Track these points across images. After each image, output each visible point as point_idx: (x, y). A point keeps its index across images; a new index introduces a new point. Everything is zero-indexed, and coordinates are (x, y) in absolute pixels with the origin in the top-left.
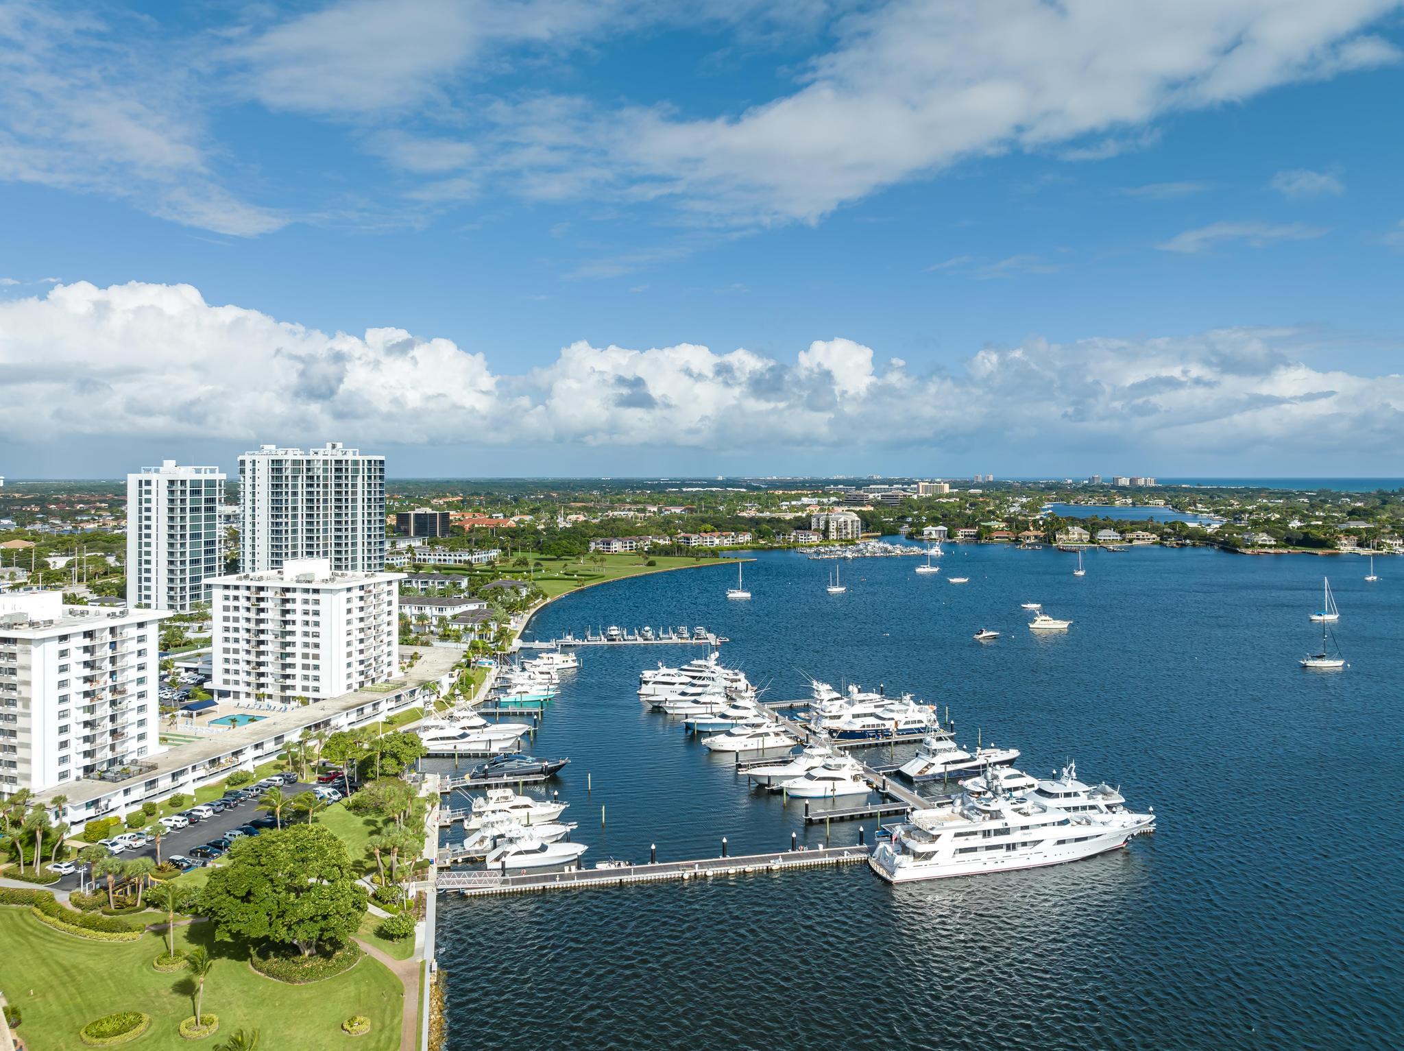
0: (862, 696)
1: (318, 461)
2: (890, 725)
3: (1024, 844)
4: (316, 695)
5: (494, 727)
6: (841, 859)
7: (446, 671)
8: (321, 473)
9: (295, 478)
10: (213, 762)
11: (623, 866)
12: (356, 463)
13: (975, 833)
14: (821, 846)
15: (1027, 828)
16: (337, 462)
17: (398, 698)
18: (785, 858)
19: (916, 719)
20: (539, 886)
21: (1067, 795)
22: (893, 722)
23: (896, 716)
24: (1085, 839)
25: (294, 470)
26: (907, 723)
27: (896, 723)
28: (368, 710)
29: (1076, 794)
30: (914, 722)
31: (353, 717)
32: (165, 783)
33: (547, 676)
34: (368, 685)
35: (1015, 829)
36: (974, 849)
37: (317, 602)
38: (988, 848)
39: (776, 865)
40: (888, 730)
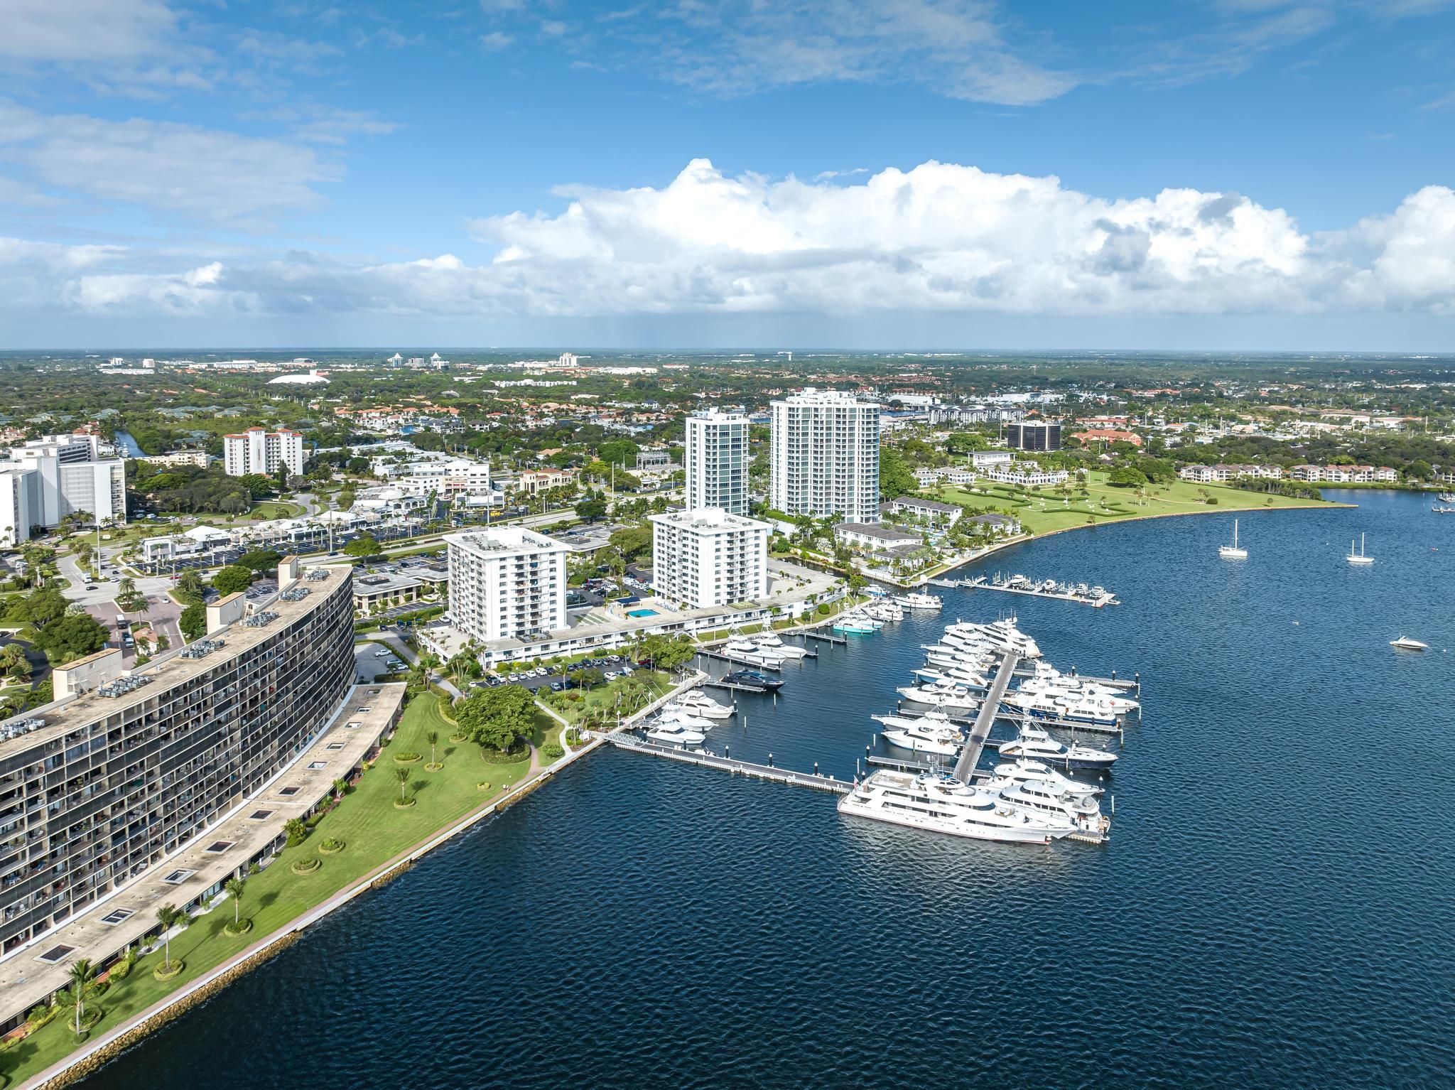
0: (1059, 681)
1: (822, 409)
2: (1061, 711)
3: (944, 815)
4: (694, 603)
5: (787, 648)
6: (835, 788)
7: (802, 598)
8: (824, 419)
9: (805, 422)
10: (590, 640)
11: (711, 755)
12: (853, 410)
13: (906, 796)
14: (832, 777)
15: (944, 803)
16: (838, 410)
17: (749, 615)
18: (798, 777)
19: (1088, 710)
20: (653, 752)
21: (1038, 794)
22: (1064, 709)
23: (1068, 704)
24: (995, 826)
25: (804, 416)
26: (1076, 712)
27: (1067, 709)
28: (719, 621)
29: (1046, 796)
30: (1084, 712)
31: (704, 623)
32: (554, 647)
33: (890, 614)
34: (736, 602)
35: (934, 801)
36: (904, 807)
37: (697, 542)
38: (914, 809)
39: (792, 779)
40: (1056, 714)
